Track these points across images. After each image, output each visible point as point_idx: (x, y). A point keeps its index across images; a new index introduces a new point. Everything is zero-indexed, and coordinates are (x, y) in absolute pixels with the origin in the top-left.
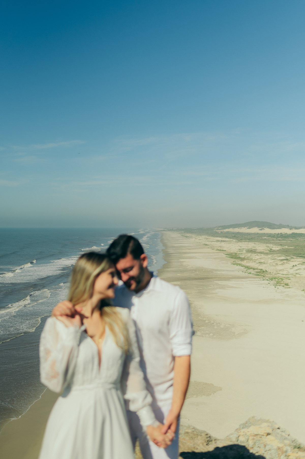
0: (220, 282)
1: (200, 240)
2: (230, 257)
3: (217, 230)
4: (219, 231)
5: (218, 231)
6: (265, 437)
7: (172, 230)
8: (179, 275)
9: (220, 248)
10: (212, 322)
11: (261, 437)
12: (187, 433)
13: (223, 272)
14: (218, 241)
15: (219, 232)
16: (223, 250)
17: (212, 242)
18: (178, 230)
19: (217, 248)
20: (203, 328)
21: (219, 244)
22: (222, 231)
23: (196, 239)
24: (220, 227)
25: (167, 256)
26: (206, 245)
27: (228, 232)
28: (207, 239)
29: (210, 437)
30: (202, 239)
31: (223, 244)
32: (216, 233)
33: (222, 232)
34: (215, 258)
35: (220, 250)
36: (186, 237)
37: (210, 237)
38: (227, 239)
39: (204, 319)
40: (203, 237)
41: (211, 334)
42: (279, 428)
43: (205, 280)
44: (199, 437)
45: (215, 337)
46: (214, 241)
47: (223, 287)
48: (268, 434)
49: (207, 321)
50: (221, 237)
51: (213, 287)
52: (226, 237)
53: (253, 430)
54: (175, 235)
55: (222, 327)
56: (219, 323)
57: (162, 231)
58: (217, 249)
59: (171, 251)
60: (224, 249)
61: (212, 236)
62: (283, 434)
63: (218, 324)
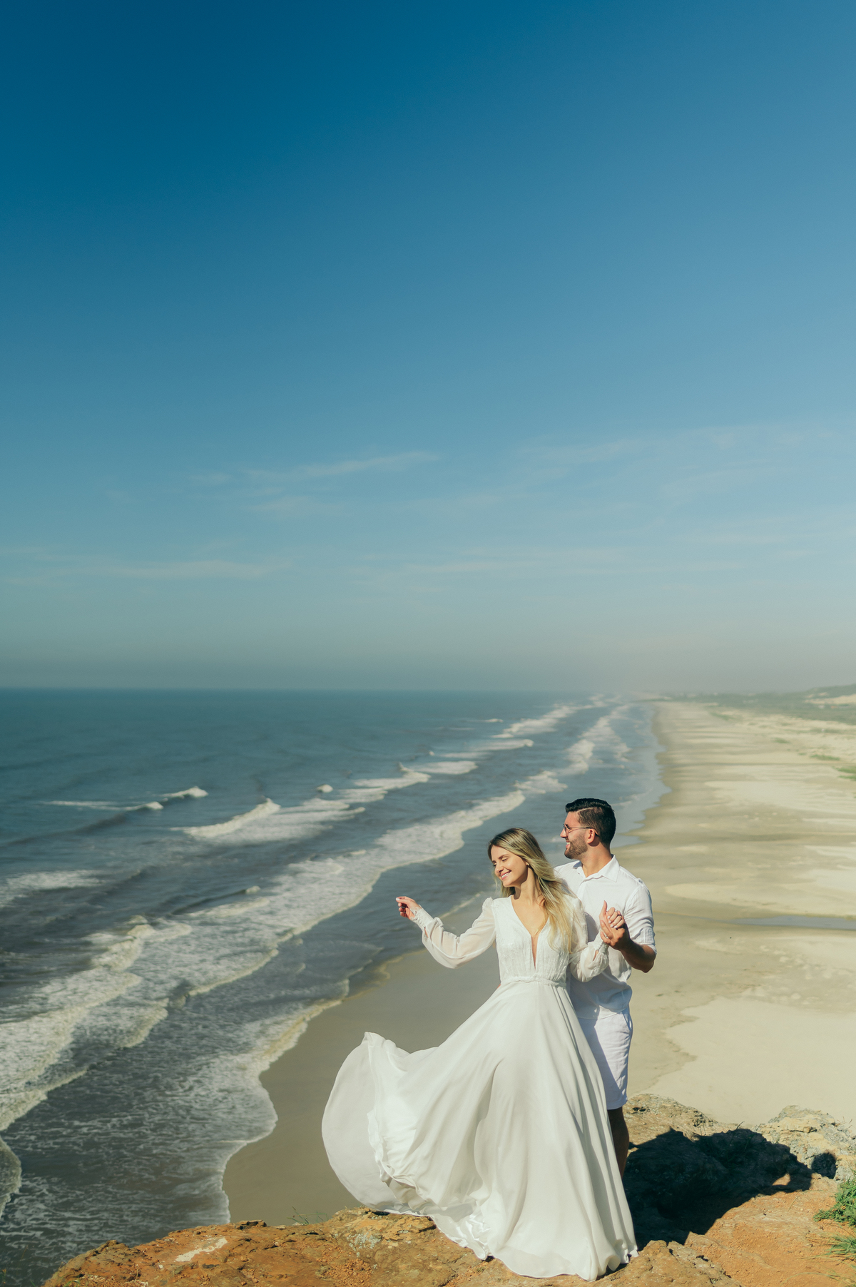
0: (822, 850)
1: (764, 727)
2: (851, 778)
3: (815, 698)
4: (820, 703)
5: (817, 702)
6: (806, 1134)
7: (683, 699)
8: (703, 825)
9: (821, 750)
10: (799, 961)
11: (800, 1135)
12: (665, 1107)
13: (831, 822)
14: (817, 731)
15: (821, 705)
16: (831, 758)
17: (799, 732)
18: (702, 698)
19: (812, 750)
20: (772, 977)
21: (818, 739)
22: (829, 701)
23: (752, 724)
24: (823, 690)
25: (670, 770)
26: (782, 741)
27: (846, 705)
28: (785, 724)
29: (701, 1116)
30: (772, 725)
31: (831, 740)
32: (812, 707)
33: (828, 707)
34: (807, 781)
35: (823, 758)
36: (726, 718)
37: (793, 720)
38: (843, 726)
39: (776, 953)
40: (774, 718)
41: (796, 997)
42: (833, 1124)
43: (778, 842)
44: (683, 1114)
45: (806, 1003)
46: (804, 731)
47: (830, 864)
48: (812, 1130)
49: (783, 960)
50: (825, 719)
51: (801, 863)
52: (841, 719)
53: (787, 1123)
54: (691, 712)
55: (827, 975)
56: (817, 965)
57: (654, 700)
58: (813, 754)
59: (680, 757)
60: (835, 754)
61: (800, 717)
62: (843, 1134)
63: (817, 968)
